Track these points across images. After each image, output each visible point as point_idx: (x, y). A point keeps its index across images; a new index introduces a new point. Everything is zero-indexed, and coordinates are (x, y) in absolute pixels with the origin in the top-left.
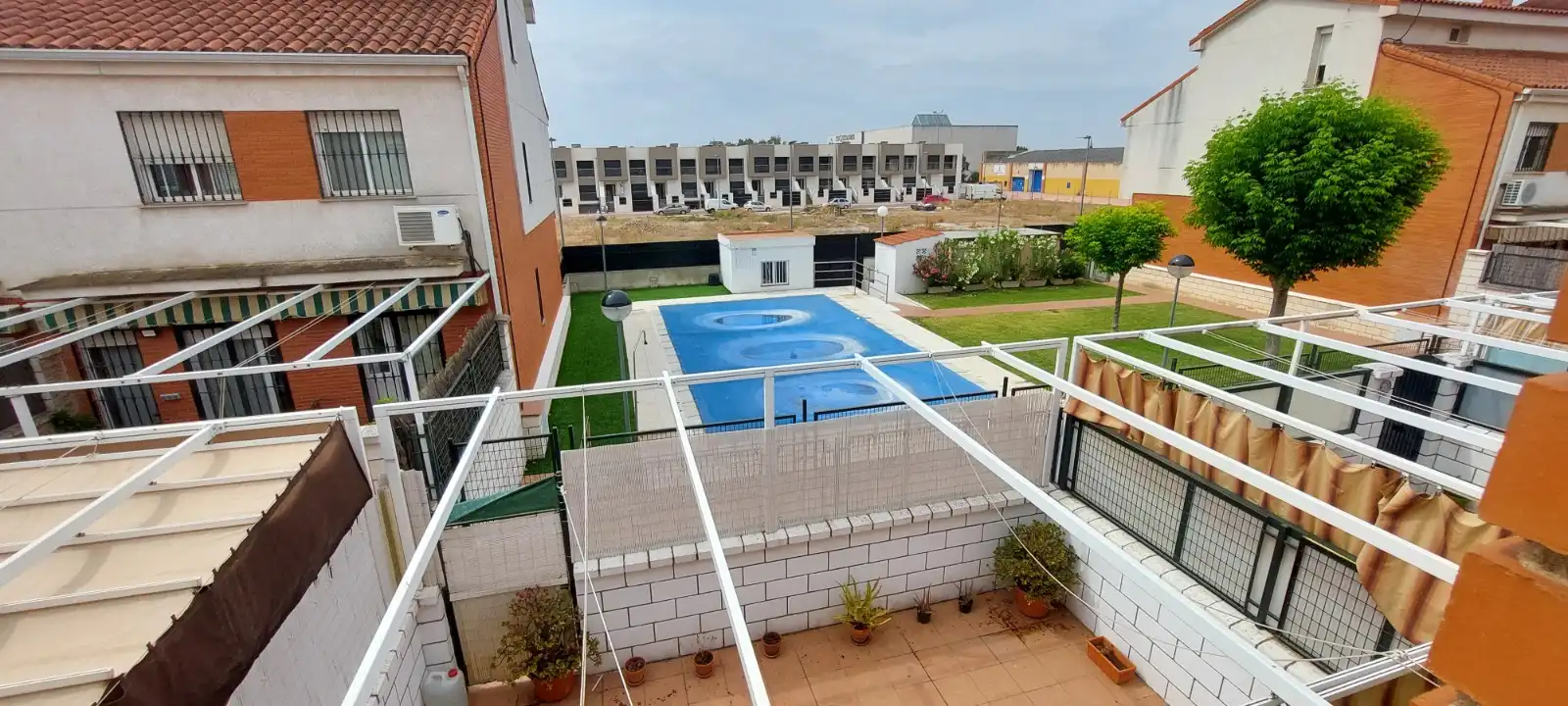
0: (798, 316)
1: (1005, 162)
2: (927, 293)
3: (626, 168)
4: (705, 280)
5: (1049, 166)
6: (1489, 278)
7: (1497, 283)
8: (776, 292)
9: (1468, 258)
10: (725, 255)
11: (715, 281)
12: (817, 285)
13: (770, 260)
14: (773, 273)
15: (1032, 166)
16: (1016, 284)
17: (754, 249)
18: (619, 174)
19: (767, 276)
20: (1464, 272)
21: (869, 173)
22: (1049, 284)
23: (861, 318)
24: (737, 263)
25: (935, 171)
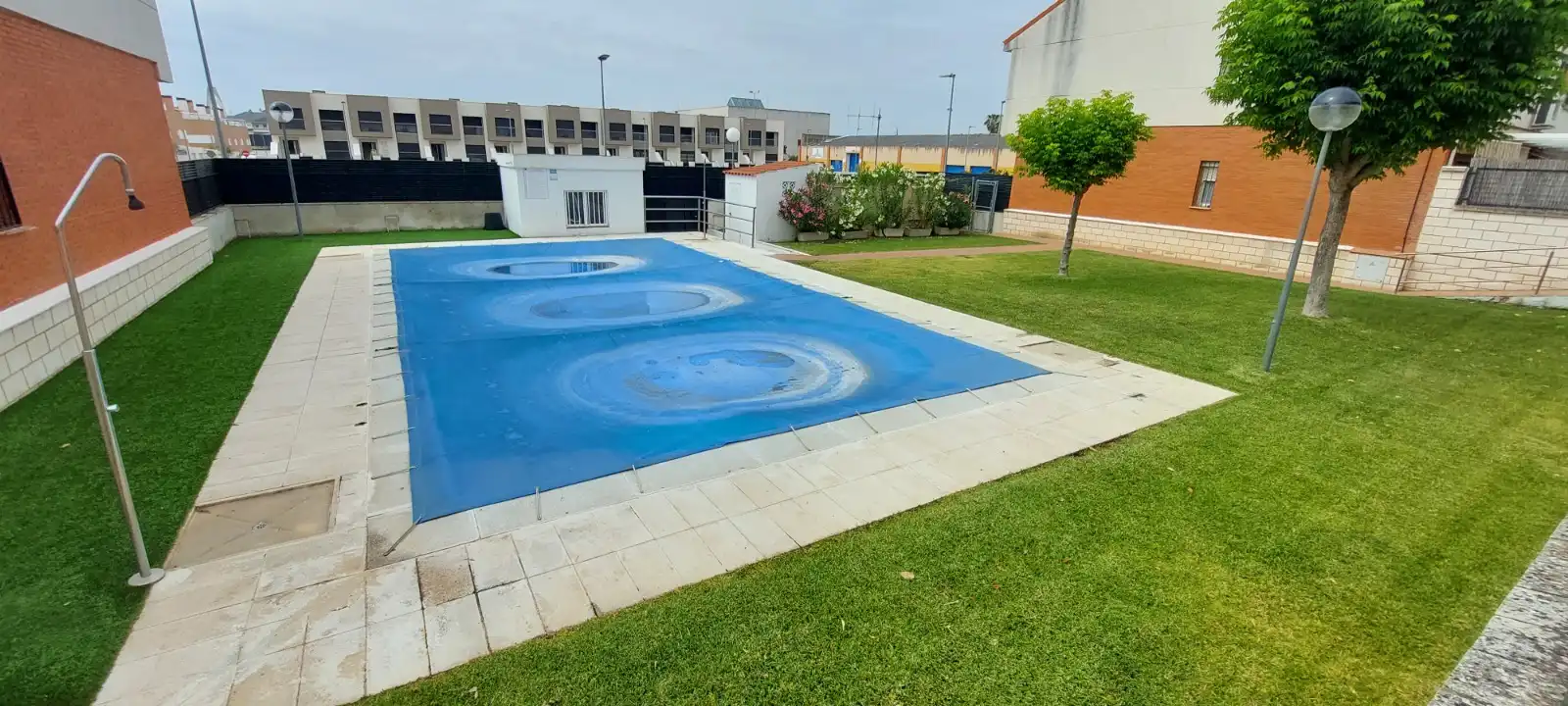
0: (625, 263)
1: (824, 145)
2: (796, 240)
3: (390, 123)
4: (480, 222)
5: (866, 150)
6: (1467, 199)
7: (1476, 204)
8: (591, 234)
9: (1442, 176)
10: (509, 181)
11: (496, 224)
12: (650, 228)
13: (577, 189)
14: (586, 208)
15: (850, 149)
16: (900, 233)
17: (553, 171)
18: (380, 128)
19: (574, 214)
20: (1436, 193)
21: (687, 146)
22: (933, 234)
23: (725, 261)
24: (526, 192)
25: (757, 147)
